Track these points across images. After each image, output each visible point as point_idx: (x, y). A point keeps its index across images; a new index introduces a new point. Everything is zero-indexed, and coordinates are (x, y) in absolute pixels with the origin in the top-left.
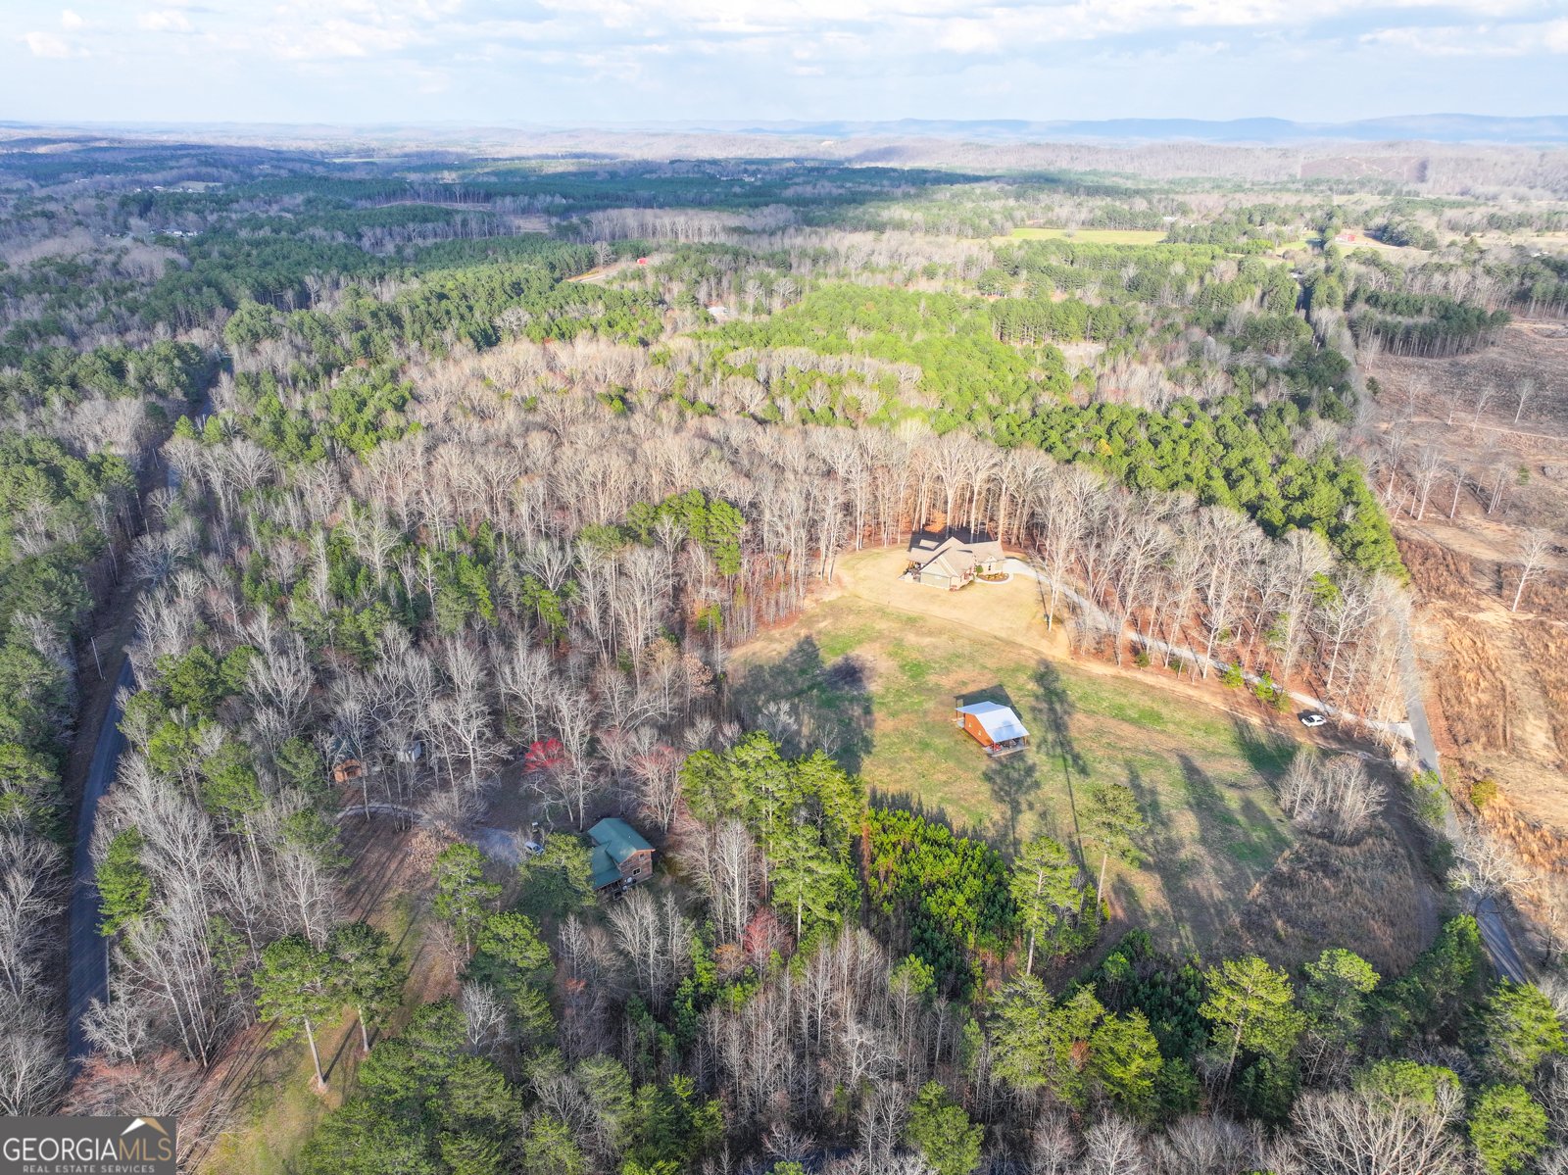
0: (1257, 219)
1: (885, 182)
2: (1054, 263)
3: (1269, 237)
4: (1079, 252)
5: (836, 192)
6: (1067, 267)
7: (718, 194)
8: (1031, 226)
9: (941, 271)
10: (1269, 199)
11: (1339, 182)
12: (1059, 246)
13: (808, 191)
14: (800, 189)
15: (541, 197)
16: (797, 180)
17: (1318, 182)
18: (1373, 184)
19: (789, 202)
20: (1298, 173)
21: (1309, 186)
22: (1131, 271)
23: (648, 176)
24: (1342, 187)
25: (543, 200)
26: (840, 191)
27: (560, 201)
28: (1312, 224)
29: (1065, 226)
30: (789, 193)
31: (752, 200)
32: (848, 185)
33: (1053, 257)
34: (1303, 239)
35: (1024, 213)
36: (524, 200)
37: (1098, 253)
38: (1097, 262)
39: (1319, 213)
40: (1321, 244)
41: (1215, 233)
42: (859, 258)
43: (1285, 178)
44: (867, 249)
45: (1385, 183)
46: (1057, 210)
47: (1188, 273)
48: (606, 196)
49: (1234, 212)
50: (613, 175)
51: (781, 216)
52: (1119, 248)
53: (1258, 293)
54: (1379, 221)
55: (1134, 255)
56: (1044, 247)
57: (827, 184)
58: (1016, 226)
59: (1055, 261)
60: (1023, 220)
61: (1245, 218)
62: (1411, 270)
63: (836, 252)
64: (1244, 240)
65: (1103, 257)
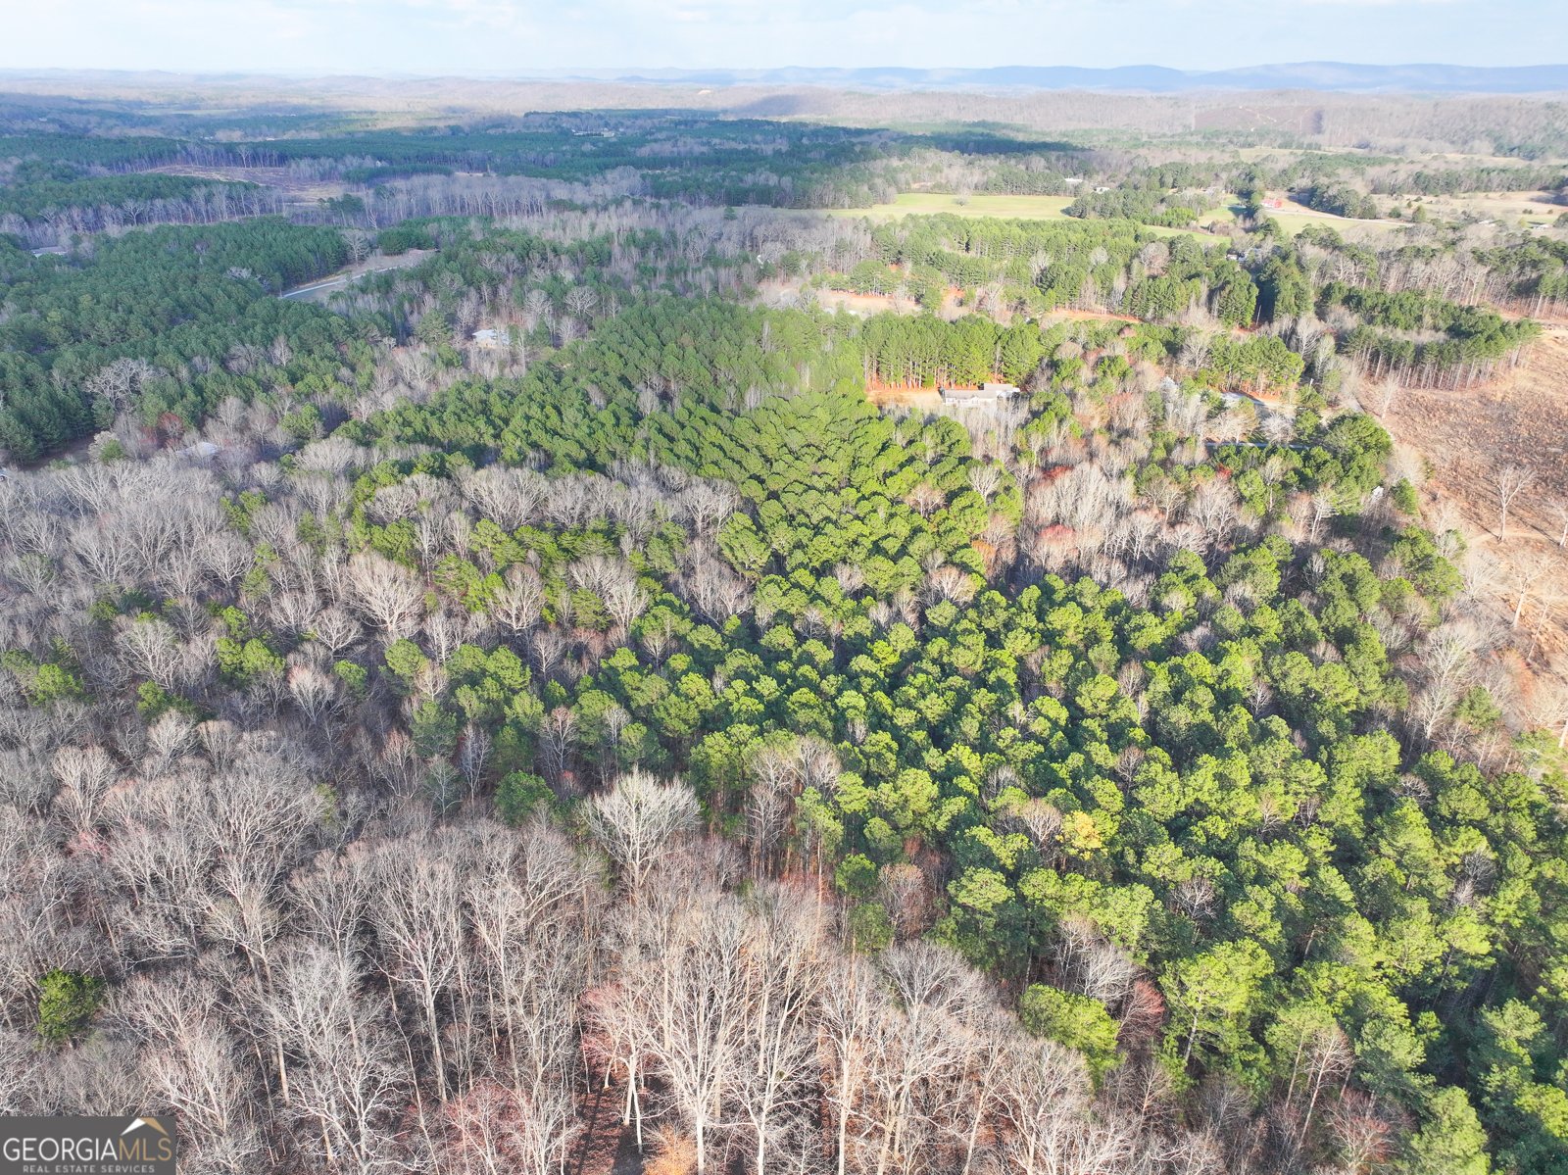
0: (1169, 180)
1: (758, 137)
2: (946, 250)
3: (1190, 204)
4: (976, 232)
5: (698, 149)
6: (962, 254)
7: (564, 153)
8: (918, 191)
9: (804, 263)
10: (1175, 156)
11: (1238, 134)
12: (952, 223)
13: (667, 149)
14: (656, 147)
15: (349, 159)
16: (659, 136)
17: (1217, 134)
18: (1272, 136)
19: (638, 164)
20: (1192, 121)
21: (1209, 139)
22: (1042, 260)
23: (492, 132)
24: (1242, 139)
25: (352, 162)
26: (704, 149)
27: (369, 163)
28: (1230, 187)
29: (956, 190)
30: (645, 151)
31: (599, 160)
32: (716, 141)
33: (944, 240)
34: (1225, 205)
35: (909, 176)
36: (327, 163)
37: (996, 231)
38: (998, 245)
39: (1235, 173)
40: (1250, 213)
41: (1129, 201)
42: (701, 246)
43: (1180, 130)
44: (711, 232)
45: (1283, 134)
46: (946, 171)
47: (1111, 261)
48: (430, 157)
49: (1143, 173)
50: (455, 131)
51: (625, 183)
52: (1022, 226)
53: (1204, 290)
54: (1304, 182)
55: (1042, 236)
56: (931, 225)
57: (689, 140)
58: (900, 191)
59: (947, 247)
60: (908, 183)
61: (1156, 180)
62: (1384, 255)
63: (673, 235)
64: (1163, 208)
65: (1006, 239)
